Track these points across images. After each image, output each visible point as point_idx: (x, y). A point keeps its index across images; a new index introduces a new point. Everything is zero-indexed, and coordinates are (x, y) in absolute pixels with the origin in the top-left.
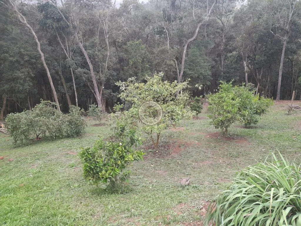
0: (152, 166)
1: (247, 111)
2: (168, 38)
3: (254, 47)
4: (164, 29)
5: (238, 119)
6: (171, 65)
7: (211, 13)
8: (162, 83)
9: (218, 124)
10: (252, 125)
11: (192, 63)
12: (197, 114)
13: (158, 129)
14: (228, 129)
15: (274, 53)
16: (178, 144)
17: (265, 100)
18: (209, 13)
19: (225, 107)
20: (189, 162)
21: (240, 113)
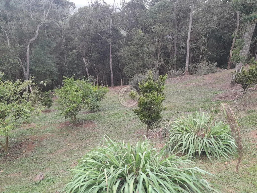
0: (2, 171)
1: (89, 99)
2: (8, 37)
3: (89, 46)
4: (2, 28)
5: (83, 107)
6: (16, 63)
7: (48, 16)
8: (3, 83)
9: (67, 114)
10: (96, 109)
11: (37, 61)
12: (49, 108)
13: (4, 131)
14: (77, 116)
15: (105, 51)
16: (31, 141)
17: (103, 88)
18: (47, 16)
19: (71, 99)
20: (44, 156)
21: (84, 101)
